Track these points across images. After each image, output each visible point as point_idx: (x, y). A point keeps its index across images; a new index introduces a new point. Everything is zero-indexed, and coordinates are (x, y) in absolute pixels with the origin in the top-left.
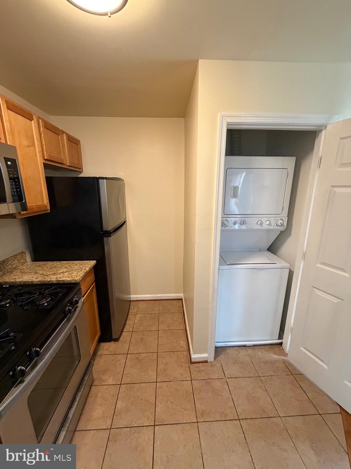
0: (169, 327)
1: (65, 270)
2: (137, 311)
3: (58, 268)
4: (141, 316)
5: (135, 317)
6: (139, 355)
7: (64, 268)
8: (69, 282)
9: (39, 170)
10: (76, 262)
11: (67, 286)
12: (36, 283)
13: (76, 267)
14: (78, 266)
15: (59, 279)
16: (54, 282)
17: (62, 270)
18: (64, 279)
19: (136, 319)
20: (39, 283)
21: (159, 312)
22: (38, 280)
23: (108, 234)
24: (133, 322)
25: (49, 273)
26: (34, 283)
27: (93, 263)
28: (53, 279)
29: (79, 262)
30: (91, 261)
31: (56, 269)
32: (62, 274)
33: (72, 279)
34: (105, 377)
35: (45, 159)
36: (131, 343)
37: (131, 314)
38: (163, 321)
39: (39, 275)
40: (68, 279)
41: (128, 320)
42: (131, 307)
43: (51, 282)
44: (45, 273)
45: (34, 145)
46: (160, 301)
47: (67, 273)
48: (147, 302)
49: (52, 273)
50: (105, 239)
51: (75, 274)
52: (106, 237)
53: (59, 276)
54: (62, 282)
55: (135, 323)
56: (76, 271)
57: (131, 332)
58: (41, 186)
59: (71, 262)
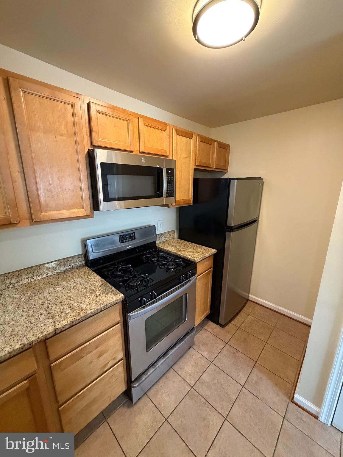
0: (281, 348)
1: (192, 250)
2: (251, 312)
3: (189, 248)
4: (253, 318)
5: (246, 316)
6: (237, 352)
7: (192, 248)
8: (190, 260)
9: (190, 174)
10: (202, 247)
11: (189, 262)
12: (173, 253)
13: (200, 251)
14: (202, 250)
15: (185, 255)
16: (182, 256)
17: (190, 250)
18: (188, 256)
19: (247, 319)
20: (174, 254)
21: (275, 326)
22: (174, 252)
23: (231, 229)
24: (243, 320)
25: (182, 249)
26: (171, 253)
27: (214, 251)
28: (182, 254)
29: (204, 247)
30: (213, 249)
31: (188, 248)
32: (189, 252)
33: (193, 258)
34: (202, 348)
35: (196, 165)
36: (233, 336)
37: (244, 311)
38: (275, 337)
39: (176, 249)
40: (191, 257)
41: (239, 315)
42: (247, 306)
43: (180, 256)
44: (180, 248)
45: (189, 156)
46: (282, 315)
47: (192, 253)
48: (265, 309)
49: (184, 250)
50: (227, 233)
51: (197, 255)
52: (228, 231)
53: (186, 253)
54: (186, 258)
55: (244, 322)
56: (198, 253)
57: (238, 328)
58: (189, 186)
59: (199, 246)
